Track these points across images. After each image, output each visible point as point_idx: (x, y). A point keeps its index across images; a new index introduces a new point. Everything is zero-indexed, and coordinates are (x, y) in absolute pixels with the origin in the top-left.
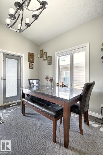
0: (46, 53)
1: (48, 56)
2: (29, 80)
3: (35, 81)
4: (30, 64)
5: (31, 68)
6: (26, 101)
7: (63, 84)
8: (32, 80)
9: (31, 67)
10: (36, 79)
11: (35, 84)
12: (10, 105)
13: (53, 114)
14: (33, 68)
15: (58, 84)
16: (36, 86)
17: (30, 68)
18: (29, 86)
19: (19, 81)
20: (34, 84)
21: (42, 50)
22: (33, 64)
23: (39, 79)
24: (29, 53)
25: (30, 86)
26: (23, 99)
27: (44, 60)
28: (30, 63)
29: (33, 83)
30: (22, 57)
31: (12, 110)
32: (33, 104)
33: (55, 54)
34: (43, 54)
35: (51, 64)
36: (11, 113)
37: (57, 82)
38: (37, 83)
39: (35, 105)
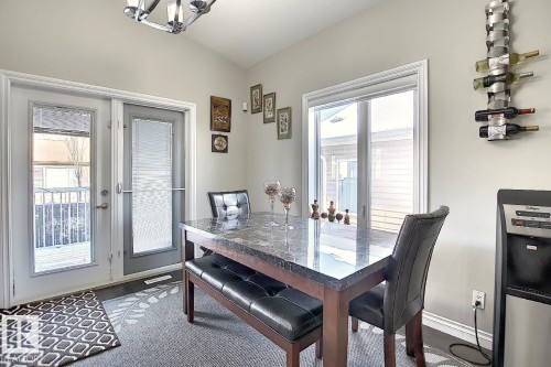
0: (273, 95)
1: (277, 108)
2: (210, 196)
3: (231, 200)
4: (214, 137)
5: (219, 151)
6: (199, 271)
7: (332, 211)
8: (222, 193)
9: (220, 147)
10: (237, 192)
11: (233, 209)
12: (146, 282)
13: (288, 325)
14: (225, 151)
15: (315, 207)
16: (233, 217)
17: (214, 150)
18: (210, 215)
19: (178, 195)
20: (229, 210)
21: (259, 86)
22: (226, 137)
23: (245, 191)
24: (212, 97)
25: (215, 218)
26: (188, 264)
27: (266, 121)
28: (217, 133)
29: (225, 207)
30: (186, 114)
31: (153, 300)
32: (218, 284)
33: (305, 100)
34: (261, 101)
35: (288, 136)
36: (147, 309)
37: (311, 202)
38: (238, 205)
39: (225, 288)
